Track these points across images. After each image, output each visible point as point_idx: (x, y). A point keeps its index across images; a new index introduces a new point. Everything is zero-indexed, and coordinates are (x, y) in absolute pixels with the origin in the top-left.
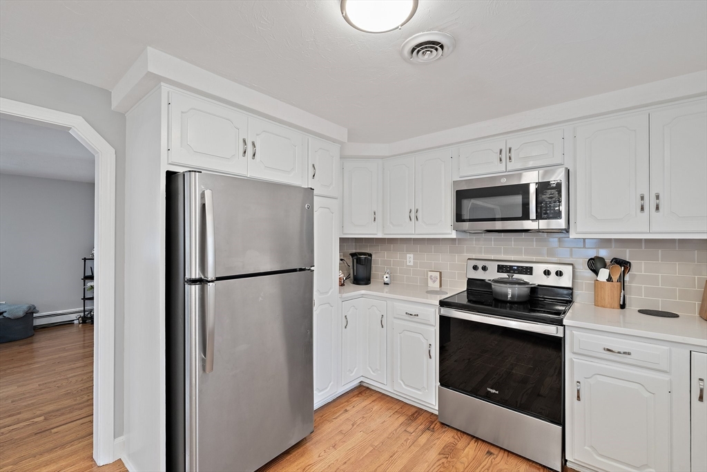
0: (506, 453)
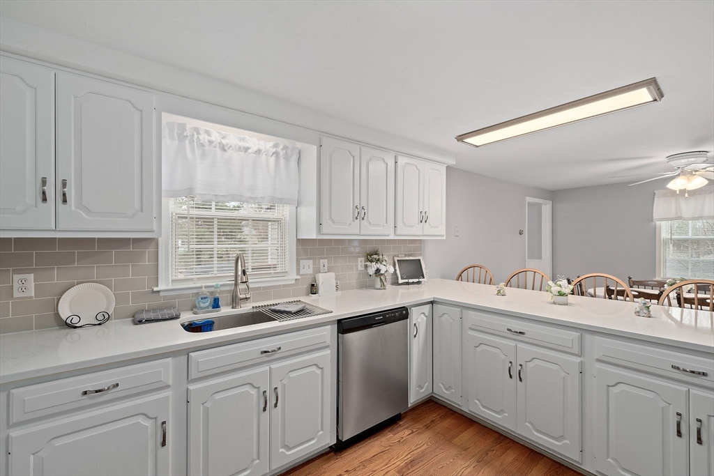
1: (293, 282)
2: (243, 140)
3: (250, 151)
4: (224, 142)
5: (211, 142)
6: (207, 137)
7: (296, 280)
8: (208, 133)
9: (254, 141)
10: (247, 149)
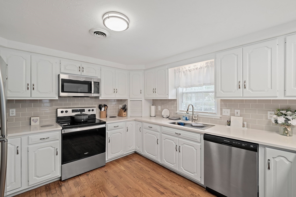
0: (91, 171)
1: (219, 118)
2: (195, 66)
3: (198, 69)
4: (189, 69)
5: (186, 70)
6: (185, 69)
7: (220, 117)
8: (185, 68)
9: (199, 65)
10: (197, 68)
